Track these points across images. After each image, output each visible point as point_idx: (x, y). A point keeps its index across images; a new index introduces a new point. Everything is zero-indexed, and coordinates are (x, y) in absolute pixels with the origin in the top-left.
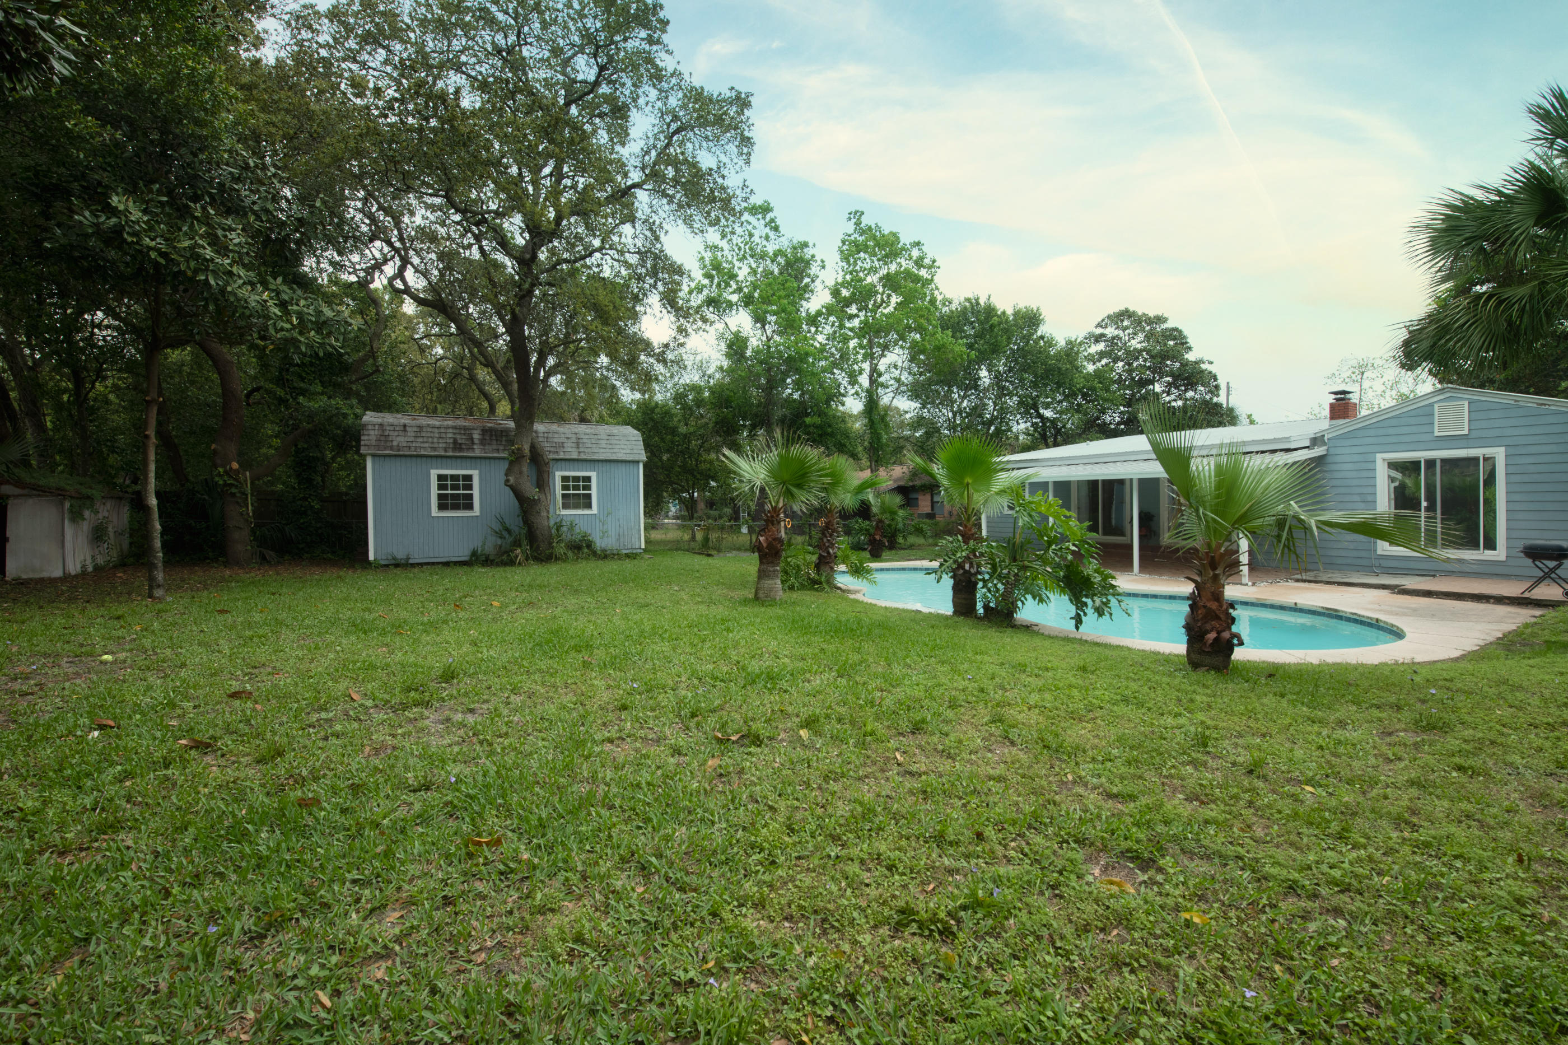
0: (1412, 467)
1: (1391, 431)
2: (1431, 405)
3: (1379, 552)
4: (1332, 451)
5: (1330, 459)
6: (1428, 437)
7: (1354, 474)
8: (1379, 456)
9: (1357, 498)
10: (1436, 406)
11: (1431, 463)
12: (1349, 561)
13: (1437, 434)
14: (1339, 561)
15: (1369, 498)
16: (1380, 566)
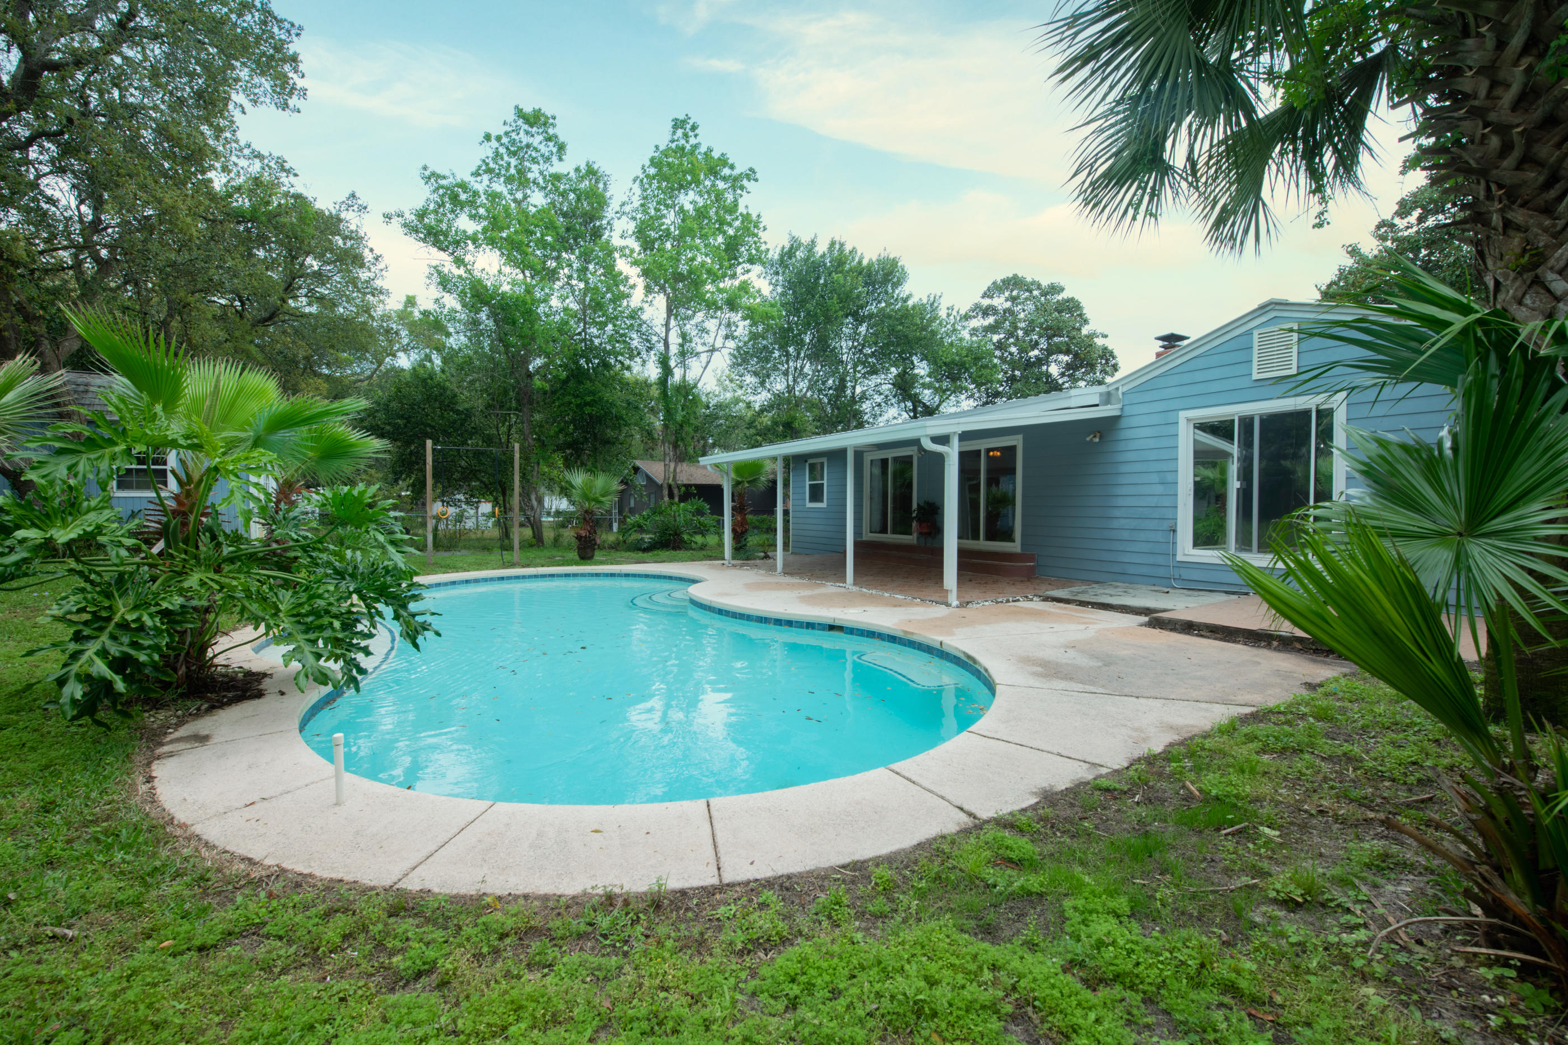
0: (1221, 429)
1: (1199, 376)
2: (1249, 333)
3: (1180, 558)
4: (1128, 410)
5: (1124, 423)
6: (1244, 382)
7: (1152, 443)
8: (1183, 415)
9: (1155, 478)
10: (1256, 333)
11: (1247, 422)
12: (1144, 570)
13: (1255, 376)
14: (1132, 570)
15: (1169, 477)
16: (1180, 579)
